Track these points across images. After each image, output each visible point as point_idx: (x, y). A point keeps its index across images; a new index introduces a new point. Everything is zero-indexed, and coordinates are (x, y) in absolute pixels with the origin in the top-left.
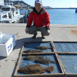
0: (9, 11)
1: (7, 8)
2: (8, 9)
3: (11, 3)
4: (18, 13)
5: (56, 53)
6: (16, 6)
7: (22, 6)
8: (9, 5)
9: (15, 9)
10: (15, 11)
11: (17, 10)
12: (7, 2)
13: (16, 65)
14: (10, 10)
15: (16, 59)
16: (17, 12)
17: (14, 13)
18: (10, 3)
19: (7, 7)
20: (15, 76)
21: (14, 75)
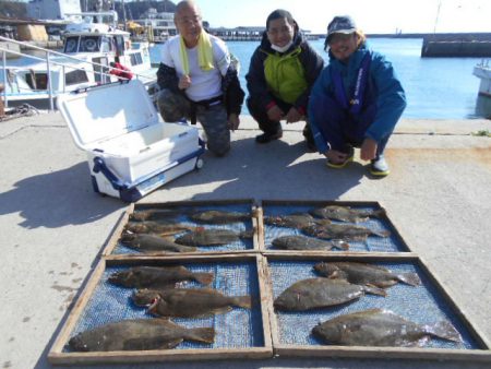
0: (97, 50)
1: (86, 38)
2: (91, 42)
3: (108, 13)
4: (141, 62)
5: (259, 257)
6: (134, 25)
7: (166, 24)
8: (95, 21)
9: (126, 39)
10: (128, 52)
11: (137, 47)
12: (90, 10)
13: (70, 308)
14: (103, 46)
15: (75, 281)
16: (139, 54)
17: (121, 59)
18: (100, 14)
19: (87, 31)
20: (52, 358)
21: (50, 355)
